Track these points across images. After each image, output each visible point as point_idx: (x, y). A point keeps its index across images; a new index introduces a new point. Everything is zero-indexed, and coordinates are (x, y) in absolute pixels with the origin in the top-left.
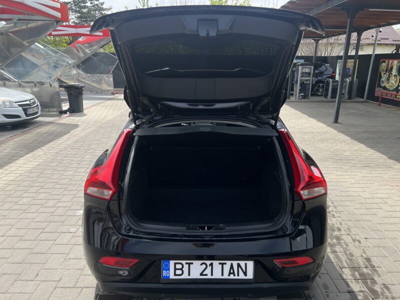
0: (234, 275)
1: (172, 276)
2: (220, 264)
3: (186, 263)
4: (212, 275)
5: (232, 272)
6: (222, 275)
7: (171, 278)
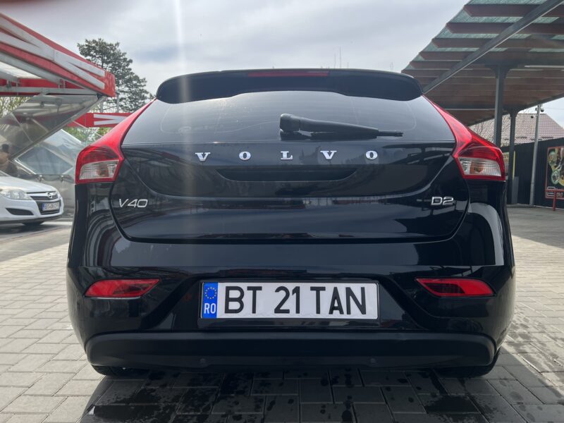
0: (342, 312)
1: (221, 314)
2: (312, 289)
3: (249, 288)
4: (298, 311)
5: (336, 305)
6: (318, 312)
7: (218, 316)
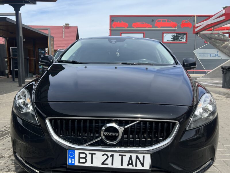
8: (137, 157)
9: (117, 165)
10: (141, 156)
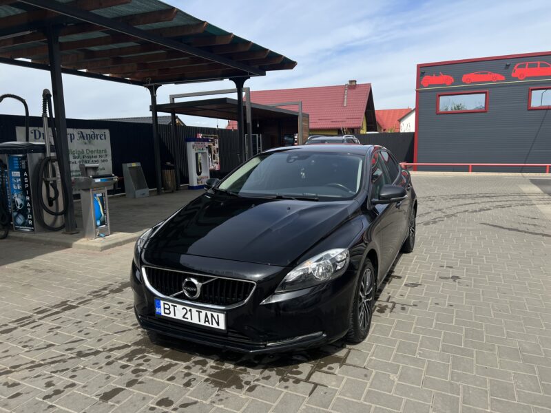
8: (212, 316)
9: (195, 321)
10: (215, 314)
